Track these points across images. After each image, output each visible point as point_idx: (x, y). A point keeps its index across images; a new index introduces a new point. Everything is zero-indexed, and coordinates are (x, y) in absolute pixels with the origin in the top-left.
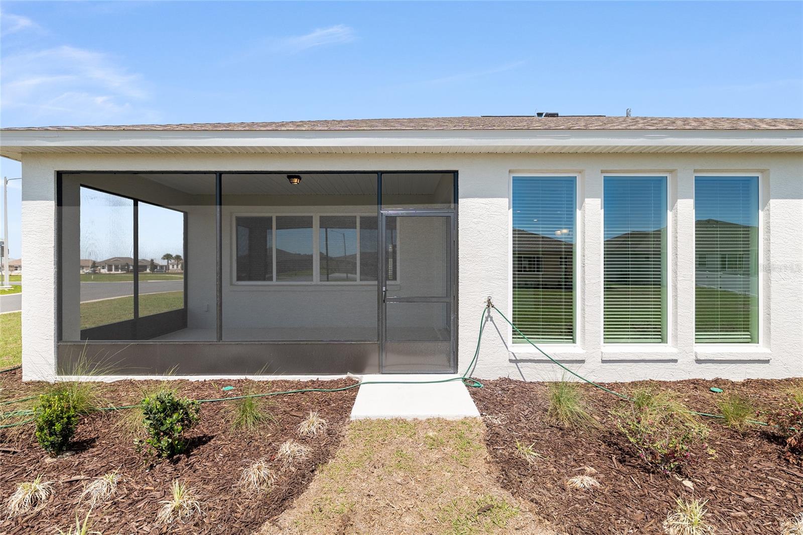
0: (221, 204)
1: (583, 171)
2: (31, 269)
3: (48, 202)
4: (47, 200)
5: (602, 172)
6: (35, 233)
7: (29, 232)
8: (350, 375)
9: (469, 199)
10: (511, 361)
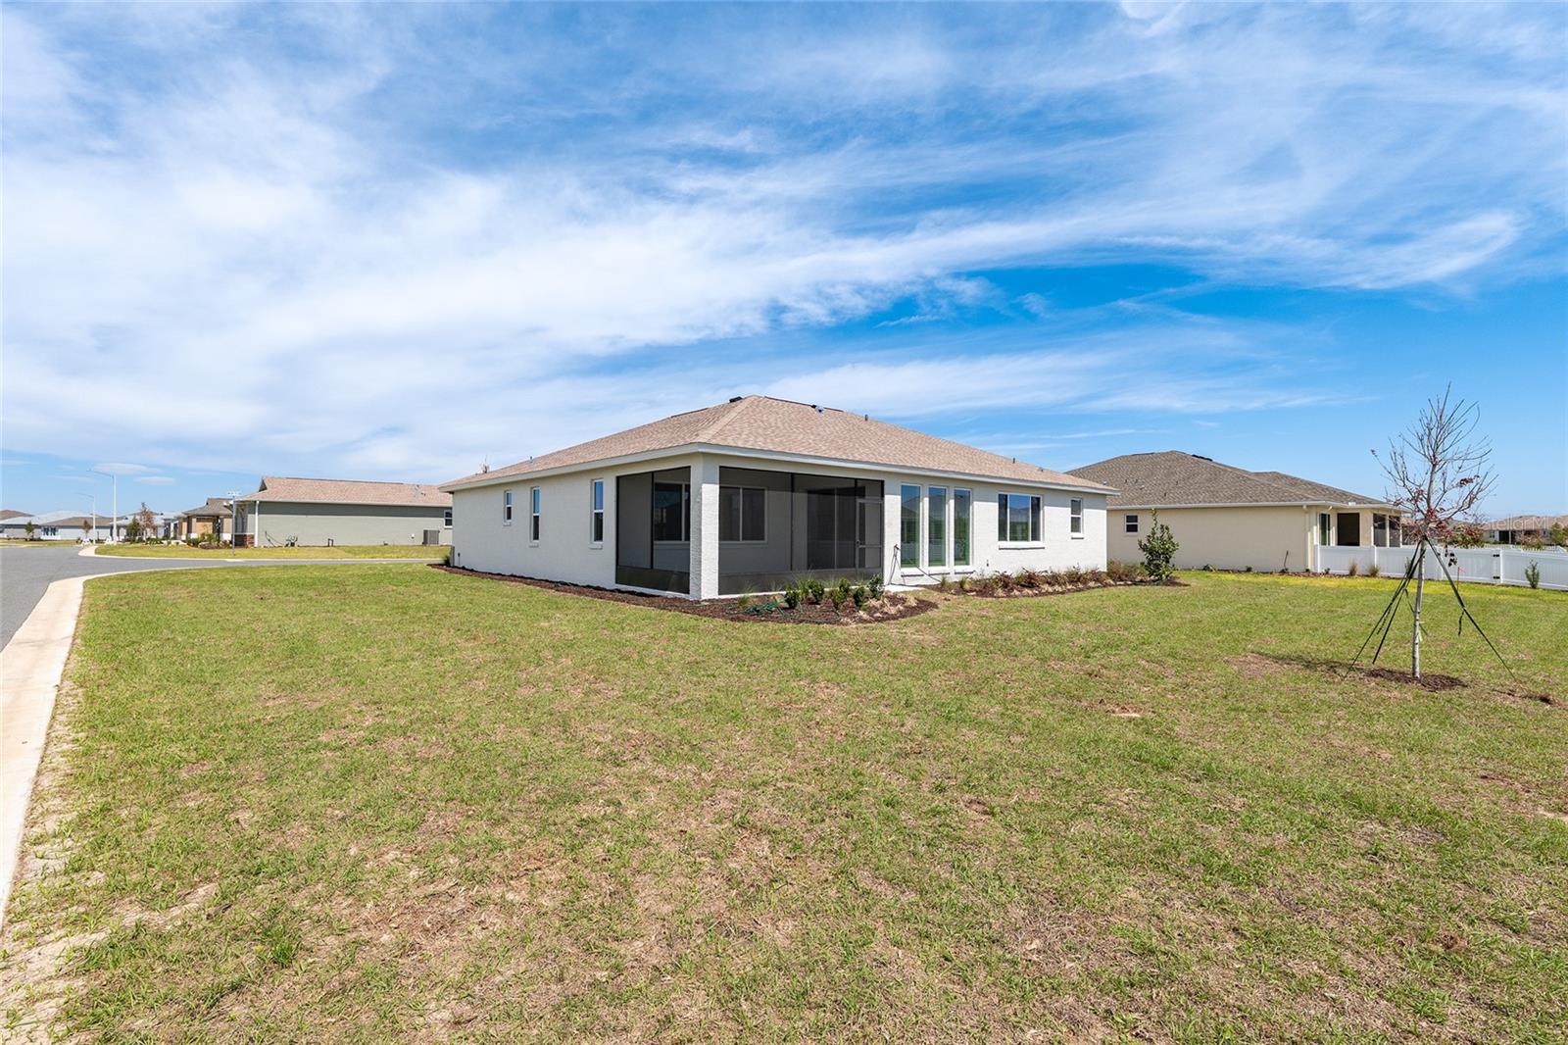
0: (789, 491)
1: (923, 486)
3: (716, 485)
9: (888, 496)
10: (902, 576)
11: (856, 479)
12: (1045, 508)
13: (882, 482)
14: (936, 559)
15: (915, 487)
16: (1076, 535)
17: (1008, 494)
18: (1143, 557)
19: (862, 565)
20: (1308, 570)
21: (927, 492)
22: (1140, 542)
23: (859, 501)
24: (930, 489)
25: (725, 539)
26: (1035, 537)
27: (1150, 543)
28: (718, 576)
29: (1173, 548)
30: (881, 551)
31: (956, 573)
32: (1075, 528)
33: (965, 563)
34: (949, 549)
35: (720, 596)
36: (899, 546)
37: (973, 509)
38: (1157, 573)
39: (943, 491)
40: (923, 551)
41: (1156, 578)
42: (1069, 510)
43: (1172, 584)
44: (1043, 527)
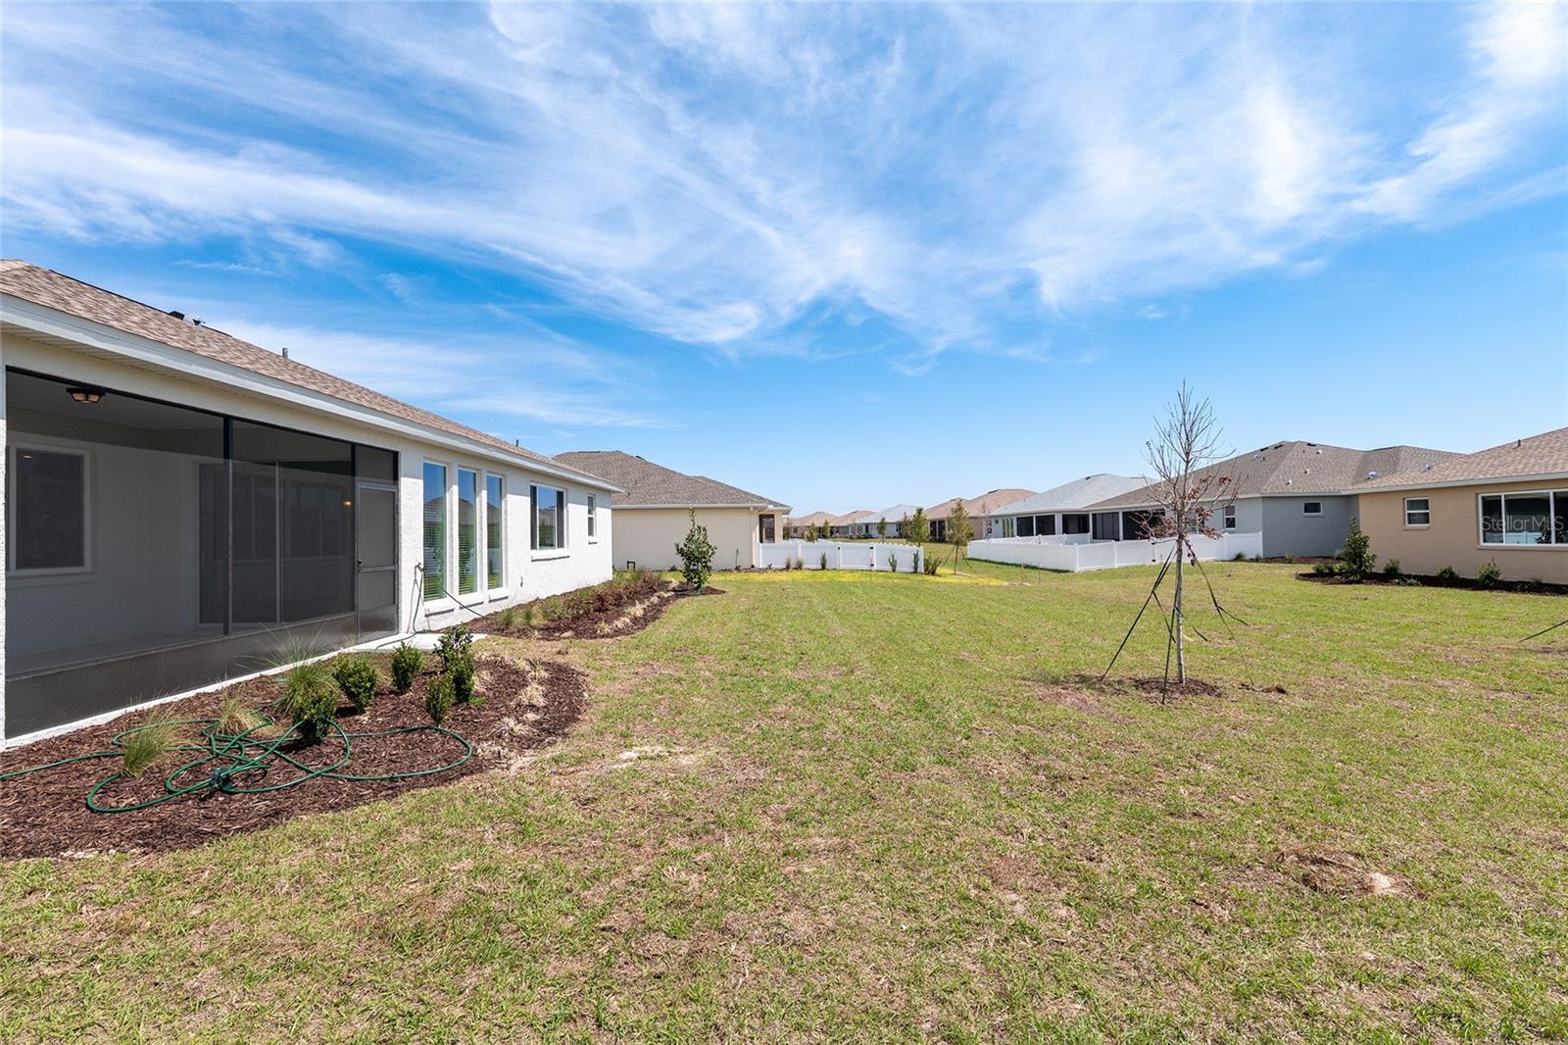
1: (451, 463)
5: (459, 466)
9: (406, 479)
10: (427, 616)
11: (353, 445)
12: (569, 505)
13: (395, 455)
14: (466, 583)
15: (440, 465)
16: (592, 539)
17: (538, 485)
18: (680, 562)
20: (753, 566)
21: (455, 477)
22: (677, 546)
23: (360, 485)
24: (458, 472)
25: (19, 566)
26: (561, 545)
27: (686, 546)
28: (6, 683)
29: (711, 552)
30: (394, 576)
31: (490, 601)
32: (591, 533)
33: (499, 585)
34: (482, 565)
35: (8, 741)
36: (422, 566)
37: (506, 504)
38: (696, 580)
39: (472, 476)
40: (452, 570)
41: (696, 585)
42: (586, 508)
43: (712, 591)
44: (568, 529)
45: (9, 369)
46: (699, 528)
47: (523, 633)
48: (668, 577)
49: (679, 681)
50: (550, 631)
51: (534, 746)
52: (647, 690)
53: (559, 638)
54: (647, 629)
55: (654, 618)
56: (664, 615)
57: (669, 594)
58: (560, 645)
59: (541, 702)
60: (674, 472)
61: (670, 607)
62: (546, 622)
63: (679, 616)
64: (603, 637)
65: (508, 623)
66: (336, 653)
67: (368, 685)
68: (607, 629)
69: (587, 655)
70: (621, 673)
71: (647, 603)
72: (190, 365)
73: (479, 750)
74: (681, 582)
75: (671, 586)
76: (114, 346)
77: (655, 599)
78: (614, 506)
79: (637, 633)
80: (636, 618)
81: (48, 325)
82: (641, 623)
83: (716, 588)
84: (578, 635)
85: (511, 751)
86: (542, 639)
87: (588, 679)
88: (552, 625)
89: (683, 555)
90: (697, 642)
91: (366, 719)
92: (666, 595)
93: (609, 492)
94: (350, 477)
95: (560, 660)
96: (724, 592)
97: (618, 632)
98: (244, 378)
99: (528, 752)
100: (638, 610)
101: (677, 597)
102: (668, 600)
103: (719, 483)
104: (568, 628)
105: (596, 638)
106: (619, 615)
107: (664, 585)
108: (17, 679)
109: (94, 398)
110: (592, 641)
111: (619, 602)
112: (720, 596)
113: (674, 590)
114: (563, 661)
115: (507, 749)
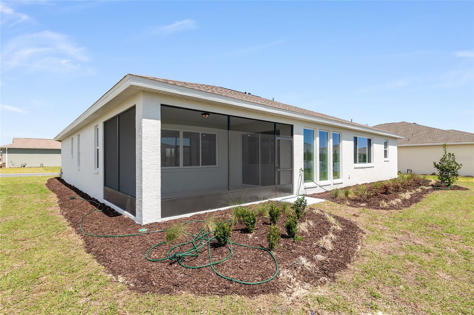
0: (228, 130)
1: (316, 129)
2: (148, 159)
3: (158, 121)
4: (157, 120)
5: (319, 129)
6: (151, 138)
7: (147, 137)
8: (270, 199)
9: (296, 135)
10: (305, 189)
11: (275, 123)
12: (374, 144)
13: (292, 125)
14: (324, 176)
15: (310, 131)
16: (386, 159)
17: (358, 136)
18: (437, 171)
19: (279, 183)
21: (318, 134)
23: (277, 138)
24: (320, 132)
26: (369, 161)
27: (440, 163)
28: (161, 201)
29: (458, 167)
30: (292, 172)
31: (334, 184)
32: (386, 156)
33: (338, 178)
34: (330, 169)
35: (162, 219)
36: (303, 169)
37: (342, 145)
38: (447, 181)
39: (326, 133)
40: (316, 171)
41: (447, 184)
42: (383, 146)
43: (459, 188)
44: (373, 155)
45: (162, 105)
46: (450, 154)
47: (342, 201)
48: (429, 178)
49: (427, 252)
50: (355, 202)
51: (311, 282)
52: (402, 254)
53: (359, 206)
54: (411, 207)
55: (417, 201)
56: (424, 200)
57: (429, 188)
58: (356, 210)
59: (330, 246)
60: (435, 129)
61: (429, 195)
62: (356, 196)
63: (433, 202)
64: (382, 209)
65: (336, 196)
66: (268, 200)
67: (252, 222)
68: (386, 205)
69: (369, 219)
70: (386, 236)
71: (414, 192)
72: (210, 97)
73: (281, 275)
74: (437, 181)
75: (431, 183)
76: (183, 93)
77: (419, 190)
78: (399, 145)
79: (404, 209)
80: (405, 200)
81: (164, 88)
82: (407, 203)
83: (462, 186)
84: (369, 206)
85: (297, 281)
86: (349, 206)
87: (364, 236)
88: (358, 198)
89: (438, 168)
90: (445, 222)
91: (251, 236)
92: (426, 188)
93: (396, 138)
94: (274, 135)
95: (353, 219)
96: (467, 189)
97: (392, 207)
98: (229, 100)
99: (307, 285)
100: (407, 195)
101: (434, 189)
102: (427, 191)
103: (464, 132)
104: (365, 201)
105: (378, 209)
106: (396, 197)
107: (426, 182)
108: (165, 200)
109: (207, 116)
110: (375, 210)
111: (397, 189)
112: (464, 192)
113: (432, 185)
114: (354, 221)
115: (295, 279)
